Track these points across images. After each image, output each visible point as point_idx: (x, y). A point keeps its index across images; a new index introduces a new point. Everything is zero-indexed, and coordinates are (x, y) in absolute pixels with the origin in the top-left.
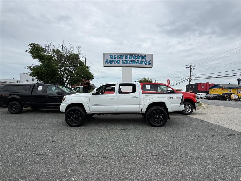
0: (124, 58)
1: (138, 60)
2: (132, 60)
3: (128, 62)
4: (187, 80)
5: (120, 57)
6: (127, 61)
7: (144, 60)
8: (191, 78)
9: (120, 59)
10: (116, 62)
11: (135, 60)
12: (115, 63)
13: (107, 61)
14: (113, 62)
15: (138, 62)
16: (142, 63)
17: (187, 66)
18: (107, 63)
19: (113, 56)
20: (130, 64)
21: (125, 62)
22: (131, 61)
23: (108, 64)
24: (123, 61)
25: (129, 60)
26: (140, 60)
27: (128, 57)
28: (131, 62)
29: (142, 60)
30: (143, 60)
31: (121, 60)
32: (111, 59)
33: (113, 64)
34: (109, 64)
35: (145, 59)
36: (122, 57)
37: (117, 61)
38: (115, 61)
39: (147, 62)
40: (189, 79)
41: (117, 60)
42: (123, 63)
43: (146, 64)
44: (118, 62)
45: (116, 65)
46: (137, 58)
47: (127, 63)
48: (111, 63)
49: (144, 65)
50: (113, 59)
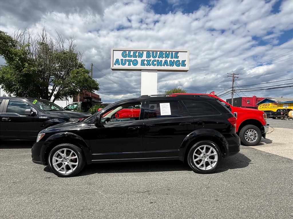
0: (144, 57)
1: (167, 59)
2: (157, 59)
3: (151, 63)
4: (228, 93)
5: (137, 54)
6: (148, 61)
7: (176, 60)
8: (234, 90)
9: (137, 59)
10: (131, 63)
11: (160, 59)
12: (129, 65)
13: (117, 62)
14: (127, 63)
15: (166, 62)
16: (172, 63)
17: (228, 75)
18: (117, 64)
19: (127, 53)
20: (154, 65)
21: (146, 62)
22: (155, 61)
23: (119, 66)
24: (143, 61)
25: (152, 59)
26: (169, 59)
27: (151, 55)
28: (155, 63)
29: (172, 60)
30: (174, 59)
31: (139, 60)
32: (124, 59)
33: (126, 67)
34: (121, 67)
35: (177, 57)
36: (141, 56)
37: (133, 61)
38: (130, 61)
39: (181, 62)
40: (232, 92)
41: (133, 59)
42: (143, 64)
43: (178, 66)
44: (135, 62)
45: (132, 67)
46: (164, 56)
47: (149, 64)
48: (124, 64)
49: (175, 67)
50: (127, 58)
